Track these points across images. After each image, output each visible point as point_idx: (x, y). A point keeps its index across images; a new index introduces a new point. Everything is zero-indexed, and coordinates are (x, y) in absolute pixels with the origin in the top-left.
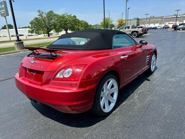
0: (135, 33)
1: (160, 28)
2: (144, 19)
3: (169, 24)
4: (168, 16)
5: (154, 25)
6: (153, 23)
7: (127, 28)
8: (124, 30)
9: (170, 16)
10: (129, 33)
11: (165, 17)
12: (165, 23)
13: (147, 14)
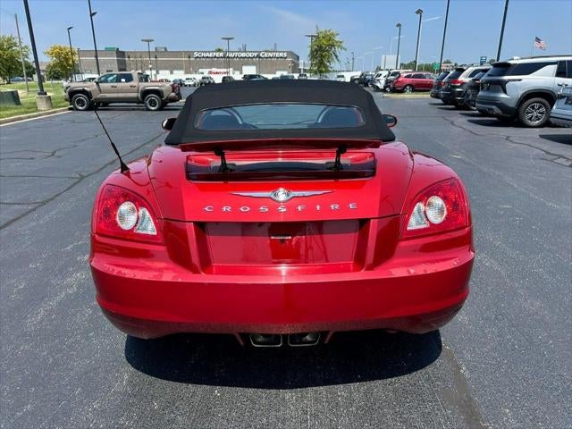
0: (153, 97)
1: (192, 83)
2: (141, 54)
3: (210, 73)
4: (203, 52)
5: (172, 73)
6: (166, 68)
7: (123, 80)
8: (115, 84)
9: (209, 52)
10: (134, 95)
11: (196, 55)
12: (201, 70)
13: (148, 41)
